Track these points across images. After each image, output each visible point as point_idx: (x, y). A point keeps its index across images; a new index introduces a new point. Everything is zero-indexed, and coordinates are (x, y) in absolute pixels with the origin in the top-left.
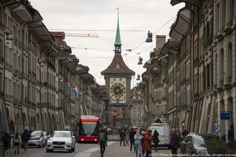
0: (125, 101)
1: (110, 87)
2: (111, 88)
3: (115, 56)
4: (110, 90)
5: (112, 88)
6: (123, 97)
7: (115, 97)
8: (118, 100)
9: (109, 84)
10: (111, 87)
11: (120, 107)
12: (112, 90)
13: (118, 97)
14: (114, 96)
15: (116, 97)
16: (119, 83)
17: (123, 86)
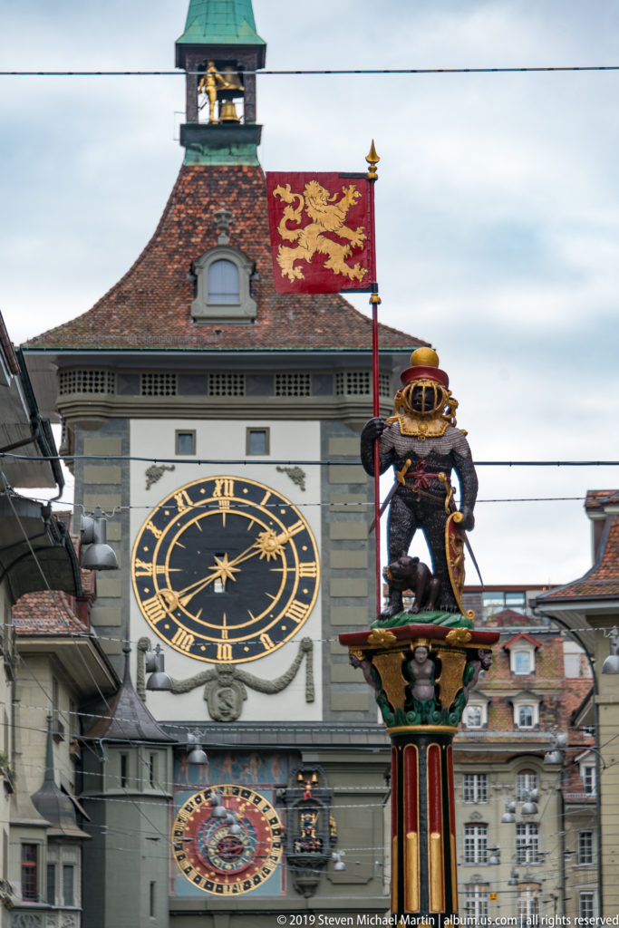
0: (310, 701)
1: (126, 529)
2: (148, 538)
3: (185, 170)
4: (135, 562)
5: (160, 535)
6: (290, 649)
7: (195, 650)
8: (226, 682)
9: (123, 487)
10: (140, 521)
11: (251, 773)
12: (153, 569)
13: (225, 646)
14: (185, 636)
15: (203, 650)
16: (239, 486)
17: (291, 517)
